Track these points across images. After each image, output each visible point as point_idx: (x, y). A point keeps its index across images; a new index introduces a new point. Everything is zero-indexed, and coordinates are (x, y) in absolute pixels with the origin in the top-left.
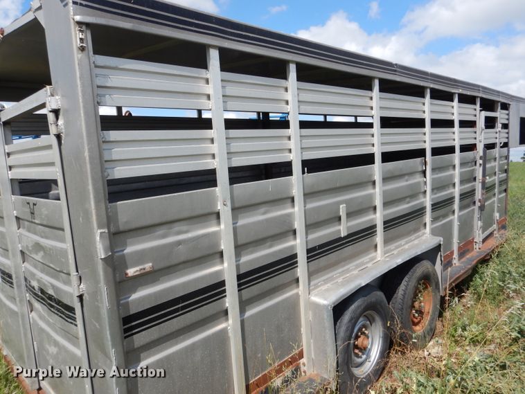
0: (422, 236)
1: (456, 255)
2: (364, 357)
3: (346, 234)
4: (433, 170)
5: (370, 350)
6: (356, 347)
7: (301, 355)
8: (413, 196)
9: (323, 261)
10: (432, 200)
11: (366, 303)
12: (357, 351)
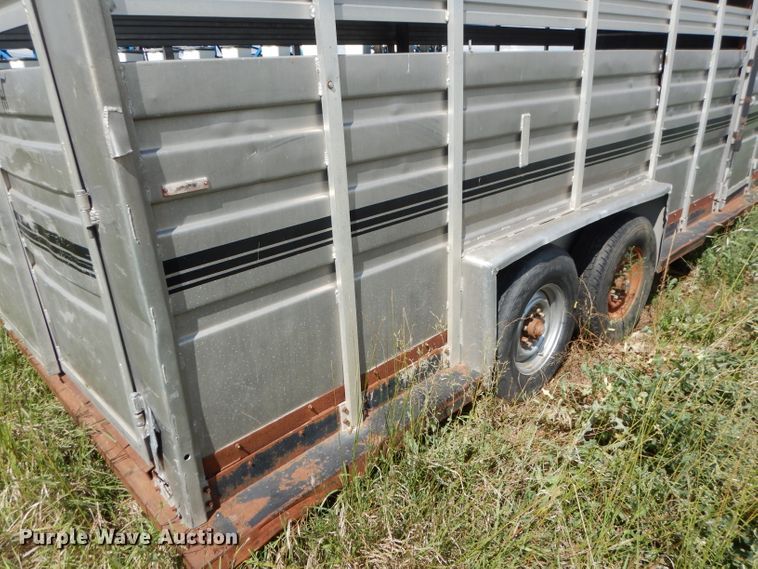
0: (641, 180)
1: (684, 217)
2: (535, 348)
3: (526, 164)
4: (675, 73)
5: (544, 339)
6: (525, 334)
8: (636, 114)
9: (487, 203)
10: (665, 124)
11: (546, 272)
12: (525, 339)
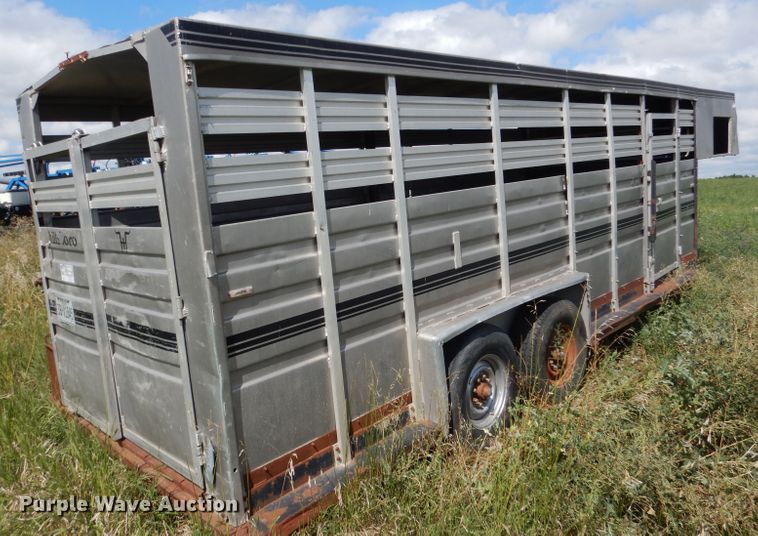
0: (564, 272)
1: (615, 299)
2: (486, 408)
3: (460, 266)
4: (577, 190)
5: (494, 402)
6: (475, 395)
7: (409, 399)
8: (550, 222)
9: (433, 295)
10: (577, 227)
11: (483, 346)
12: (476, 400)
